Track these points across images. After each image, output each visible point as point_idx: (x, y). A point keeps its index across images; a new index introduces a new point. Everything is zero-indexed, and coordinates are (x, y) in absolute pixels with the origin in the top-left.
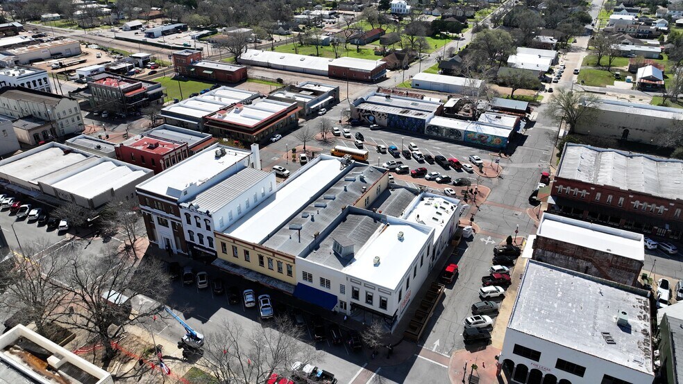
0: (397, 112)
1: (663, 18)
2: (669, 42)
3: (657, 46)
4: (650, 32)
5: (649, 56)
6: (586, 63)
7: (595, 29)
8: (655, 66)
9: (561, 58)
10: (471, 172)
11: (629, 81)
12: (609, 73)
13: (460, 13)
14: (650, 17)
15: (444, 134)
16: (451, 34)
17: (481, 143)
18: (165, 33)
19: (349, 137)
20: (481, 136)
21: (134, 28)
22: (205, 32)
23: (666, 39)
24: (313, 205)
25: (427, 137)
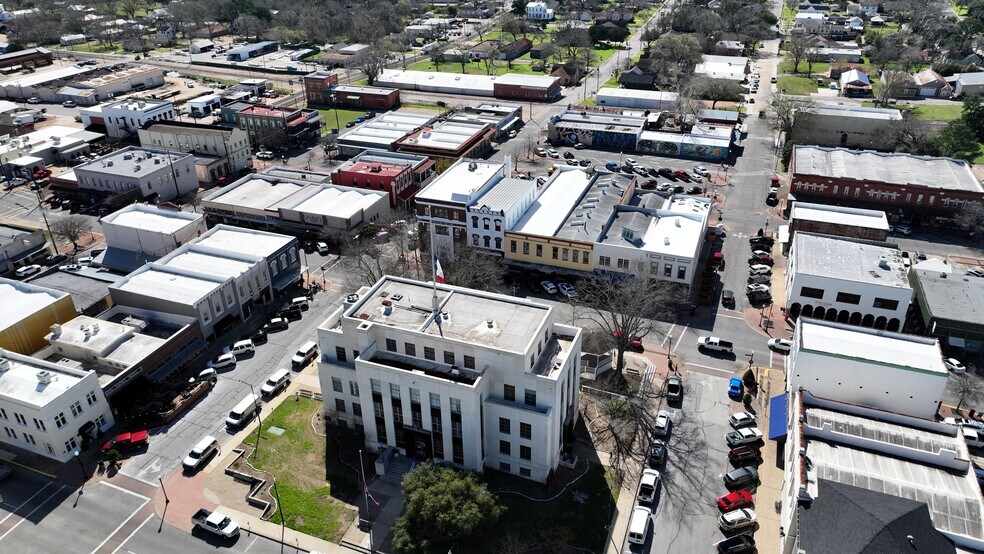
0: (602, 128)
1: (857, 15)
2: (868, 43)
3: (855, 48)
4: (845, 33)
5: (851, 60)
6: (782, 70)
7: (781, 30)
8: (860, 70)
9: (752, 65)
10: (700, 182)
11: (833, 88)
12: (810, 81)
13: (616, 16)
14: (841, 15)
15: (658, 149)
16: (613, 43)
17: (700, 155)
18: (253, 55)
19: (557, 157)
20: (699, 148)
21: (204, 50)
22: (307, 51)
23: (863, 42)
24: (580, 207)
25: (641, 153)
